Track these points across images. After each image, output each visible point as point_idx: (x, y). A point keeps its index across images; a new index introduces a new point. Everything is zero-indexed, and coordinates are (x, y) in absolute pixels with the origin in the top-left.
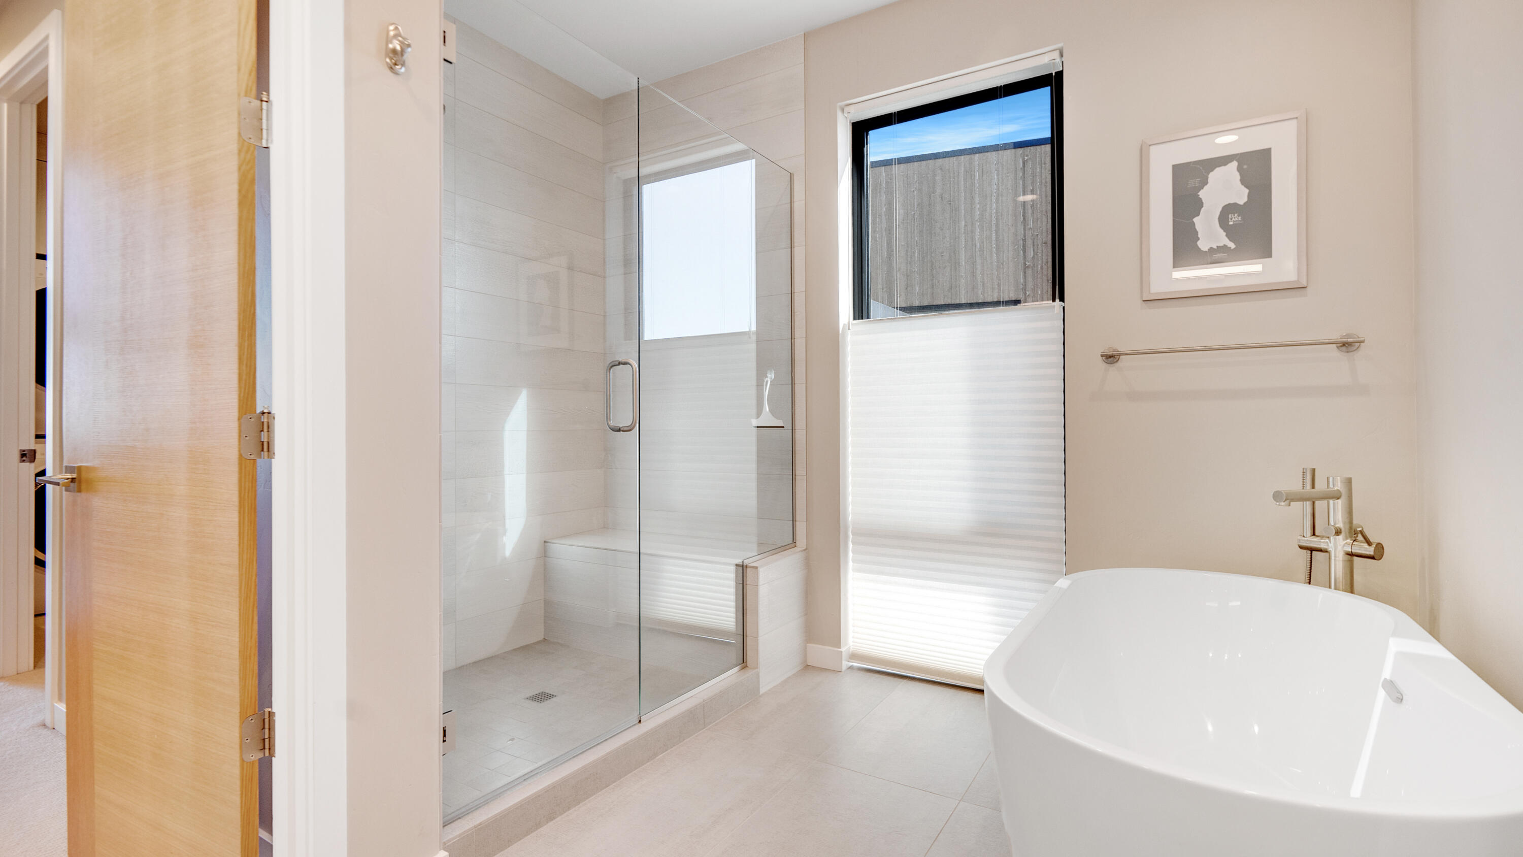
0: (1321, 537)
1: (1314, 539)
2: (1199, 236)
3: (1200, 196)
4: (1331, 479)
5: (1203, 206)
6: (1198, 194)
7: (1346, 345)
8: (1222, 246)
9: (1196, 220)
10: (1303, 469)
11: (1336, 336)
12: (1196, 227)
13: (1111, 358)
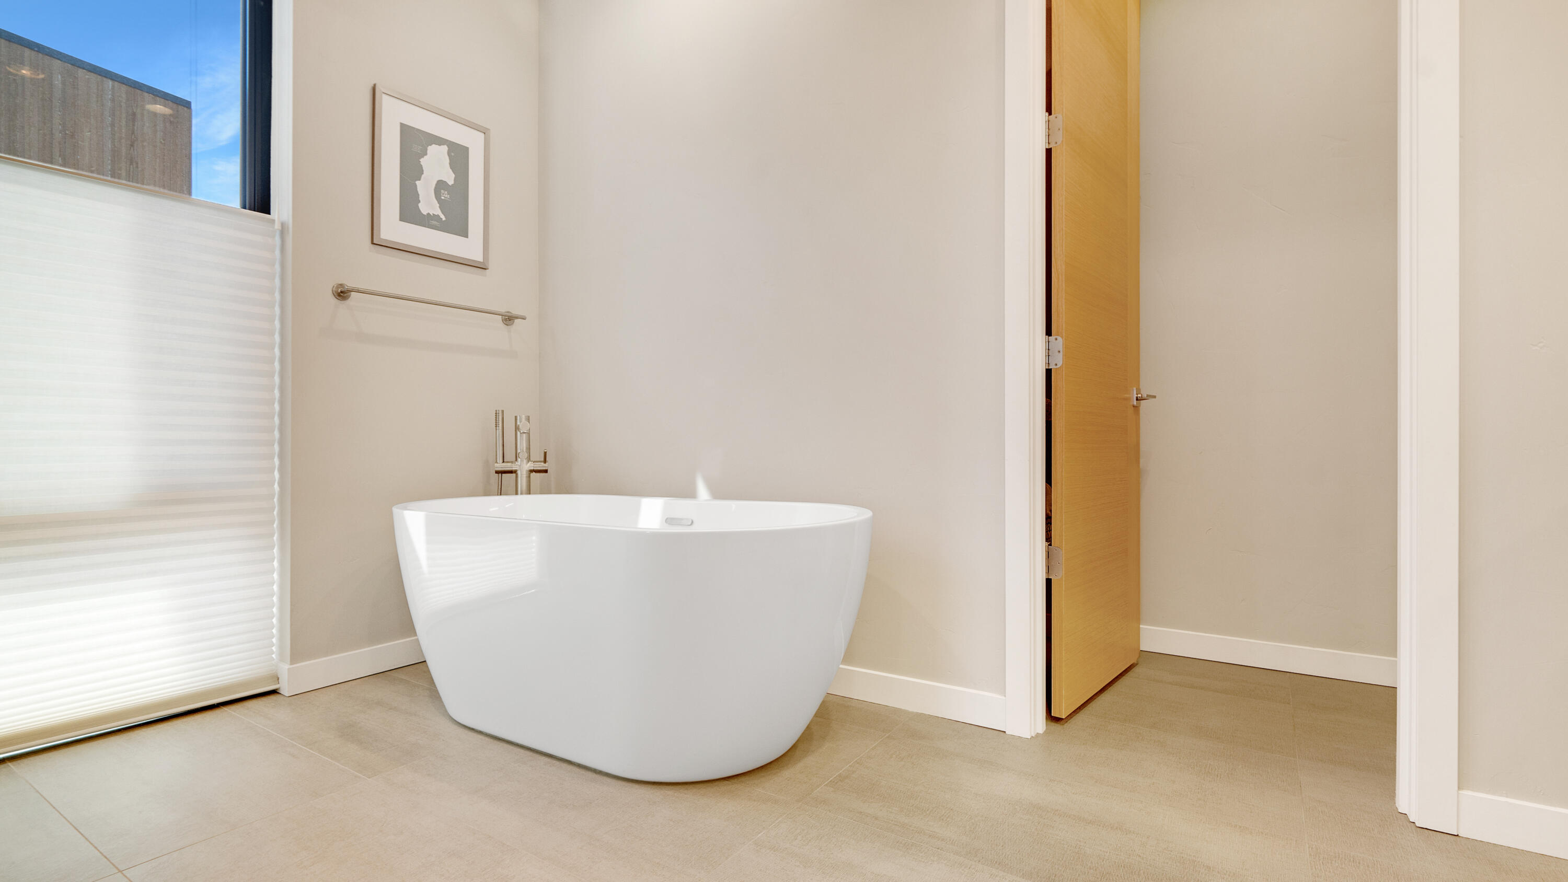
0: (508, 462)
1: (504, 464)
2: (420, 199)
3: (422, 163)
4: (518, 418)
5: (423, 174)
6: (420, 160)
7: (509, 319)
8: (436, 215)
9: (417, 182)
10: (496, 411)
11: (503, 310)
12: (418, 190)
13: (342, 294)
